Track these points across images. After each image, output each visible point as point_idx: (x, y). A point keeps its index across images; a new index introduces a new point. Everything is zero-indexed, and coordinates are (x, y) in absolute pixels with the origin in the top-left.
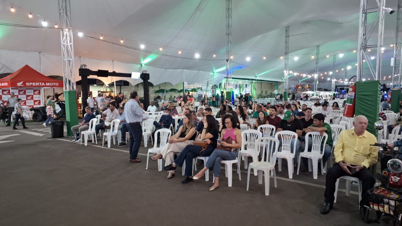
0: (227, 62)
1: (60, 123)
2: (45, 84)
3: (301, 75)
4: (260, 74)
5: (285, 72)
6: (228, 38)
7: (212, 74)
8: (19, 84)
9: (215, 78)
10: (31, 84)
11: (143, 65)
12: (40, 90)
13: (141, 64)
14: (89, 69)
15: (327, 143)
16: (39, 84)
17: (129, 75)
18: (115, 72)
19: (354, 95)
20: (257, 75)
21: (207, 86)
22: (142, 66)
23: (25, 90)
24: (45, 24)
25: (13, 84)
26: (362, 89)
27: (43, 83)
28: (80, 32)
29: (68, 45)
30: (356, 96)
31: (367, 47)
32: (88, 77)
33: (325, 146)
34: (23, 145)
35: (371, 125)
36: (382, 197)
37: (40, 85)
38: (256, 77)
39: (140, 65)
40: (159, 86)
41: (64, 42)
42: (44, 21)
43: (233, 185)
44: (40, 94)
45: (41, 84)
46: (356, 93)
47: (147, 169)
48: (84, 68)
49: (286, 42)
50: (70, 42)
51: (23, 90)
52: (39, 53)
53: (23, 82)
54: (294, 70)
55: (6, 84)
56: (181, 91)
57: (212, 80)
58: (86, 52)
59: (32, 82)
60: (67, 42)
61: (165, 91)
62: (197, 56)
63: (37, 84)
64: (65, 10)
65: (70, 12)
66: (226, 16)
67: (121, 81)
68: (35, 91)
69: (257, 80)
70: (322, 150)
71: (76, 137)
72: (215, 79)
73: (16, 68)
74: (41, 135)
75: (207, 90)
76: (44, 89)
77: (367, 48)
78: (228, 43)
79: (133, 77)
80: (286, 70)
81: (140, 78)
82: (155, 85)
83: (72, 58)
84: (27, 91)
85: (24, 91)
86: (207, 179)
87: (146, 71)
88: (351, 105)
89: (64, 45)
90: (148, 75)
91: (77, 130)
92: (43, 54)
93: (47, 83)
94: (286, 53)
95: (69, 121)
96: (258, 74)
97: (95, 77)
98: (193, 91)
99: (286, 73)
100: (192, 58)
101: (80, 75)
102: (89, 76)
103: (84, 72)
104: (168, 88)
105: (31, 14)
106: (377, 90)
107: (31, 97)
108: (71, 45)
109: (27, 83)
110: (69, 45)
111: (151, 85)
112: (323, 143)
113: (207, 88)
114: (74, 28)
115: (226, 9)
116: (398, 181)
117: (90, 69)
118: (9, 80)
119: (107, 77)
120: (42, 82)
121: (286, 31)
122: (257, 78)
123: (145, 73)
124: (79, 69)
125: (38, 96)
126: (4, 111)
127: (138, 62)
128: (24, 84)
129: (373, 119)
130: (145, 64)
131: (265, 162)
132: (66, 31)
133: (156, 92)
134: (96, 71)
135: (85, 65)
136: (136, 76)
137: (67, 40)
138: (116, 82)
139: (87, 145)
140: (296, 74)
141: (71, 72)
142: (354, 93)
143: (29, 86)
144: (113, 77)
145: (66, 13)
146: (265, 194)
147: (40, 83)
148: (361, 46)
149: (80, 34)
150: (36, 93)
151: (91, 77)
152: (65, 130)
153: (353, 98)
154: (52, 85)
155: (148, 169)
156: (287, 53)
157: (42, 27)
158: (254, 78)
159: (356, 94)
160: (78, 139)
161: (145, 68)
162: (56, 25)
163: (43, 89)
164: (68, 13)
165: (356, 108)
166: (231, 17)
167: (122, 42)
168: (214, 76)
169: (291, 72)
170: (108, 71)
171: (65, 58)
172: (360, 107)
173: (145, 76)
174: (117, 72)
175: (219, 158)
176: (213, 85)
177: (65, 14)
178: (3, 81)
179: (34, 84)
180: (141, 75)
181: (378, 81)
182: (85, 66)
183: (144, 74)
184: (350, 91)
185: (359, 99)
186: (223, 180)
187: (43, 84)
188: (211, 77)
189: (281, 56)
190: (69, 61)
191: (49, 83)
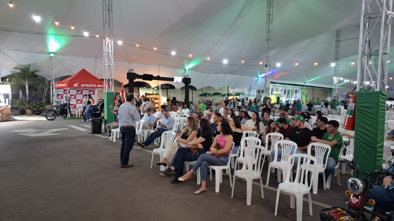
0: (266, 67)
1: (99, 120)
2: (97, 86)
3: (352, 82)
4: (309, 80)
5: (335, 78)
6: (268, 43)
7: (256, 79)
8: (76, 85)
9: (259, 83)
10: (85, 85)
11: (187, 70)
12: (94, 91)
13: (185, 69)
14: (135, 73)
15: (329, 156)
16: (92, 86)
17: (172, 79)
18: (159, 76)
19: (354, 106)
20: (306, 81)
21: (249, 91)
22: (186, 71)
23: (82, 91)
24: (86, 34)
25: (70, 85)
26: (362, 100)
27: (95, 85)
28: (119, 40)
29: (109, 52)
30: (356, 107)
32: (135, 81)
33: (328, 160)
34: (64, 138)
35: (370, 140)
36: (330, 218)
37: (93, 86)
38: (305, 82)
39: (184, 71)
40: (202, 90)
41: (106, 49)
42: (86, 31)
43: (220, 191)
44: (94, 94)
45: (94, 86)
46: (356, 103)
47: (151, 167)
48: (131, 72)
49: (337, 47)
50: (111, 49)
51: (80, 91)
52: (96, 58)
53: (79, 84)
54: (345, 77)
55: (65, 85)
56: (224, 95)
57: (255, 85)
58: (136, 58)
59: (86, 84)
60: (109, 49)
61: (208, 95)
62: (225, 62)
63: (90, 85)
64: (108, 21)
65: (112, 23)
66: (267, 22)
67: (167, 85)
68: (90, 91)
69: (307, 86)
70: (324, 163)
71: (108, 134)
72: (259, 84)
73: (75, 71)
74: (84, 130)
75: (249, 95)
76: (98, 90)
77: (372, 55)
78: (268, 48)
79: (175, 81)
80: (336, 76)
81: (182, 82)
82: (197, 89)
83: (112, 64)
84: (84, 91)
85: (81, 91)
86: (199, 183)
87: (188, 76)
88: (351, 116)
89: (105, 52)
90: (190, 79)
91: (109, 127)
92: (99, 60)
93: (98, 85)
94: (336, 59)
95: (107, 119)
96: (308, 80)
97: (141, 80)
99: (335, 79)
100: (220, 63)
101: (127, 79)
102: (135, 79)
103: (131, 76)
104: (212, 92)
105: (73, 26)
106: (379, 101)
108: (111, 52)
109: (81, 85)
110: (110, 51)
111: (194, 88)
112: (325, 156)
113: (249, 93)
114: (114, 37)
115: (267, 15)
116: (356, 203)
118: (67, 82)
119: (152, 80)
120: (94, 84)
121: (337, 35)
122: (307, 84)
123: (186, 77)
124: (127, 73)
127: (182, 67)
128: (79, 85)
129: (375, 133)
130: (189, 69)
131: (253, 171)
132: (108, 41)
133: (200, 96)
134: (142, 75)
135: (132, 69)
136: (178, 80)
137: (109, 48)
138: (161, 85)
139: (116, 142)
140: (346, 81)
141: (111, 76)
142: (354, 104)
143: (83, 87)
144: (159, 81)
145: (109, 24)
147: (93, 85)
148: (361, 54)
149: (120, 43)
150: (91, 93)
151: (137, 80)
152: (103, 127)
153: (353, 109)
154: (103, 87)
155: (152, 168)
156: (337, 59)
157: (84, 37)
158: (303, 84)
159: (356, 105)
160: (110, 136)
161: (189, 74)
162: (97, 34)
163: (97, 90)
164: (111, 24)
165: (356, 120)
166: (272, 23)
167: (155, 49)
168: (259, 81)
169: (341, 79)
170: (153, 75)
171: (106, 64)
172: (359, 120)
173: (186, 81)
174: (161, 76)
175: (205, 162)
176: (256, 90)
177: (108, 25)
178: (64, 82)
179: (87, 85)
180: (183, 79)
181: (380, 92)
182: (132, 70)
183: (186, 78)
184: (350, 102)
185: (359, 111)
186: (211, 184)
187: (95, 86)
188: (254, 82)
189: (316, 62)
190: (110, 66)
191: (100, 85)
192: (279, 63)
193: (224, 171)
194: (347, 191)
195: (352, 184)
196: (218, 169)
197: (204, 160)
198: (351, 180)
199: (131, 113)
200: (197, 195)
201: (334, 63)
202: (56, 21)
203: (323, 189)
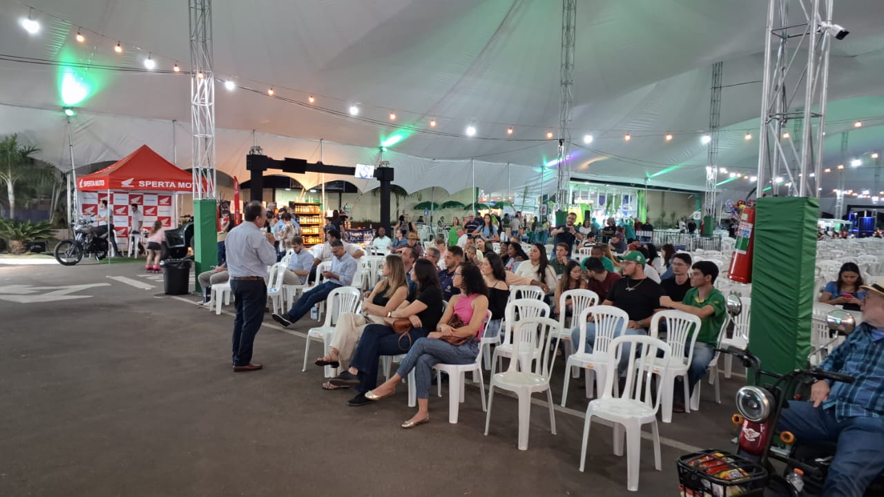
0: (561, 145)
1: (182, 264)
2: (177, 185)
3: (746, 177)
4: (655, 173)
5: (709, 169)
6: (565, 91)
7: (539, 170)
8: (126, 183)
9: (545, 179)
10: (148, 183)
11: (384, 149)
12: (170, 197)
13: (381, 148)
14: (266, 156)
15: (698, 340)
16: (165, 184)
17: (351, 171)
18: (321, 162)
19: (750, 231)
20: (648, 176)
21: (524, 197)
22: (382, 151)
23: (142, 196)
24: (150, 64)
25: (114, 183)
26: (769, 215)
27: (172, 183)
28: (229, 80)
29: (204, 107)
30: (756, 233)
31: (789, 116)
32: (265, 173)
33: (695, 348)
34: (101, 305)
35: (787, 305)
36: (699, 474)
37: (167, 186)
38: (646, 179)
39: (377, 151)
40: (419, 194)
41: (196, 101)
42: (149, 58)
43: (459, 420)
44: (170, 205)
45: (169, 185)
46: (756, 224)
47: (303, 370)
48: (256, 153)
49: (713, 101)
50: (210, 100)
51: (137, 196)
52: (174, 121)
53: (134, 180)
54: (731, 168)
55: (102, 183)
56: (468, 207)
57: (537, 184)
58: (267, 121)
59: (151, 180)
60: (204, 101)
61: (432, 205)
62: (471, 131)
63: (161, 184)
64: (201, 35)
65: (211, 39)
66: (563, 43)
67: (340, 183)
68: (160, 198)
69: (649, 187)
71: (205, 296)
72: (546, 182)
73: (125, 151)
74: (147, 287)
75: (523, 206)
76: (180, 195)
77: (789, 118)
78: (565, 103)
79: (357, 174)
80: (711, 164)
81: (374, 176)
82: (409, 192)
83: (210, 133)
84: (145, 197)
85: (139, 198)
86: (412, 403)
87: (387, 163)
88: (744, 252)
89: (196, 106)
90: (392, 170)
91: (207, 280)
92: (180, 124)
94: (713, 127)
95: (200, 262)
96: (651, 174)
97: (279, 172)
98: (498, 208)
99: (711, 172)
100: (459, 135)
101: (248, 169)
102: (266, 170)
103: (257, 162)
104: (441, 200)
105: (119, 45)
106: (803, 219)
107: (152, 209)
108: (210, 107)
109: (140, 182)
110: (207, 105)
111: (400, 191)
113: (524, 201)
114: (215, 70)
115: (563, 28)
116: (754, 440)
117: (269, 156)
118: (107, 175)
119: (304, 173)
120: (171, 180)
121: (716, 75)
122: (649, 183)
123: (384, 166)
124: (248, 156)
125: (166, 208)
126: (96, 236)
127: (374, 142)
128: (135, 183)
129: (793, 289)
130: (390, 149)
131: (533, 374)
132: (202, 81)
133: (415, 208)
134: (282, 161)
135: (259, 147)
136: (365, 172)
137: (204, 96)
138: (325, 184)
139: (222, 314)
140: (733, 176)
141: (209, 162)
142: (750, 226)
143: (144, 188)
144: (321, 174)
145: (204, 42)
146: (518, 445)
147: (167, 183)
148: (767, 114)
149: (230, 86)
150: (164, 201)
151: (269, 172)
153: (749, 237)
154: (190, 187)
155: (305, 372)
156: (716, 127)
157: (145, 71)
158: (641, 182)
159: (756, 228)
160: (208, 299)
161: (389, 159)
162: (176, 66)
163: (177, 196)
164: (208, 41)
165: (754, 260)
166: (574, 46)
167: (311, 100)
168: (544, 175)
169: (723, 170)
170: (306, 161)
171: (197, 134)
172: (762, 259)
173: (384, 174)
174: (325, 163)
175: (426, 357)
176: (540, 196)
177: (200, 45)
178: (98, 176)
179: (154, 184)
180: (375, 171)
181: (806, 200)
182: (259, 149)
183: (383, 168)
184: (743, 221)
185: (759, 240)
186: (439, 405)
187: (173, 185)
188: (535, 178)
189: (669, 134)
190: (206, 139)
191: (183, 183)
192: (589, 134)
193: (469, 375)
194: (735, 415)
195: (745, 400)
196: (455, 372)
197: (424, 352)
198: (744, 391)
199: (255, 246)
200: (409, 431)
201: (707, 135)
202: (79, 34)
203: (684, 412)
